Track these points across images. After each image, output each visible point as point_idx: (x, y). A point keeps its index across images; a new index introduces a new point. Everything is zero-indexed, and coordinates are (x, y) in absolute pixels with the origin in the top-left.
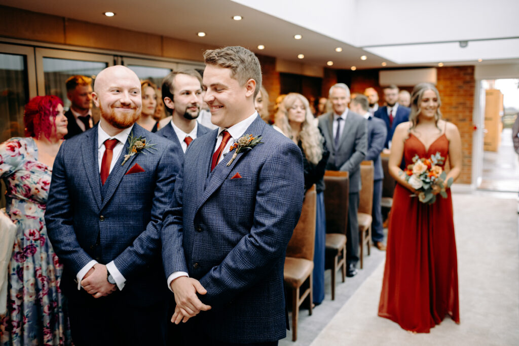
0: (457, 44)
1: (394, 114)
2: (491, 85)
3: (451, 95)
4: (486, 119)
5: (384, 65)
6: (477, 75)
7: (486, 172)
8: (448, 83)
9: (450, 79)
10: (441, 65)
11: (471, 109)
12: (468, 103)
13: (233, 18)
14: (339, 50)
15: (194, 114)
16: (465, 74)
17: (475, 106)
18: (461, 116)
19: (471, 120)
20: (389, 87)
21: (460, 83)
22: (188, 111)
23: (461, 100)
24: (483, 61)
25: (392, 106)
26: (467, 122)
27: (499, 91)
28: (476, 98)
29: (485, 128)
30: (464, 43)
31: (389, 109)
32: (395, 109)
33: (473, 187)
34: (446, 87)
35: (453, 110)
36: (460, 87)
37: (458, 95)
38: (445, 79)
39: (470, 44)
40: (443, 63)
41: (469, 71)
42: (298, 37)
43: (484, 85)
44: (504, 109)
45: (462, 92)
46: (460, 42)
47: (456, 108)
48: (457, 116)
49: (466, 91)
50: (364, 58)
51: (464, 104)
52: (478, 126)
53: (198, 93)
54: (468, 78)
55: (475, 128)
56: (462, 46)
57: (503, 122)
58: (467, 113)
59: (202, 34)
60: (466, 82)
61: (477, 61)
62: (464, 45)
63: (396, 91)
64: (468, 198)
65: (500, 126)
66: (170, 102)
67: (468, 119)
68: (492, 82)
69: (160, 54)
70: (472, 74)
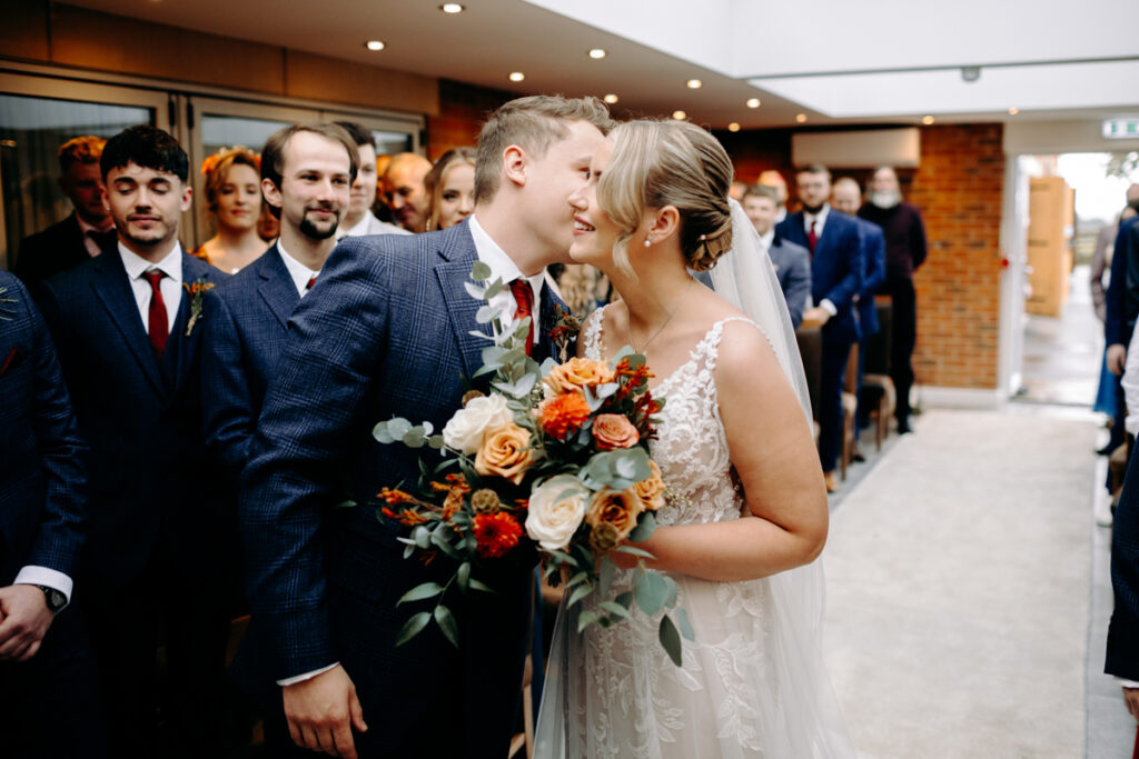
0: (957, 74)
1: (819, 230)
2: (1047, 169)
3: (953, 190)
4: (1031, 243)
5: (801, 119)
6: (1009, 144)
7: (1032, 362)
8: (945, 162)
9: (950, 152)
10: (928, 121)
11: (995, 221)
12: (989, 206)
13: (442, 8)
14: (694, 84)
15: (323, 226)
16: (982, 142)
17: (1005, 213)
18: (973, 235)
19: (996, 245)
20: (808, 169)
21: (971, 162)
22: (311, 216)
23: (974, 200)
24: (1021, 112)
25: (815, 210)
26: (988, 249)
27: (1061, 181)
28: (1006, 195)
29: (1029, 263)
30: (971, 72)
31: (808, 219)
32: (822, 218)
33: (1000, 394)
34: (940, 170)
35: (957, 222)
36: (971, 171)
37: (967, 190)
38: (939, 153)
39: (985, 73)
40: (934, 115)
41: (992, 135)
42: (597, 54)
43: (1027, 167)
44: (1075, 221)
45: (975, 183)
46: (964, 69)
47: (963, 217)
48: (965, 235)
49: (984, 180)
50: (753, 103)
51: (981, 208)
52: (1011, 258)
53: (337, 180)
54: (988, 150)
55: (1006, 263)
56: (968, 80)
57: (1073, 251)
58: (988, 230)
59: (375, 46)
60: (985, 161)
61: (1006, 113)
62: (971, 75)
63: (823, 177)
64: (988, 419)
65: (1066, 260)
66: (274, 190)
67: (989, 242)
68: (1049, 160)
69: (281, 90)
70: (998, 142)
